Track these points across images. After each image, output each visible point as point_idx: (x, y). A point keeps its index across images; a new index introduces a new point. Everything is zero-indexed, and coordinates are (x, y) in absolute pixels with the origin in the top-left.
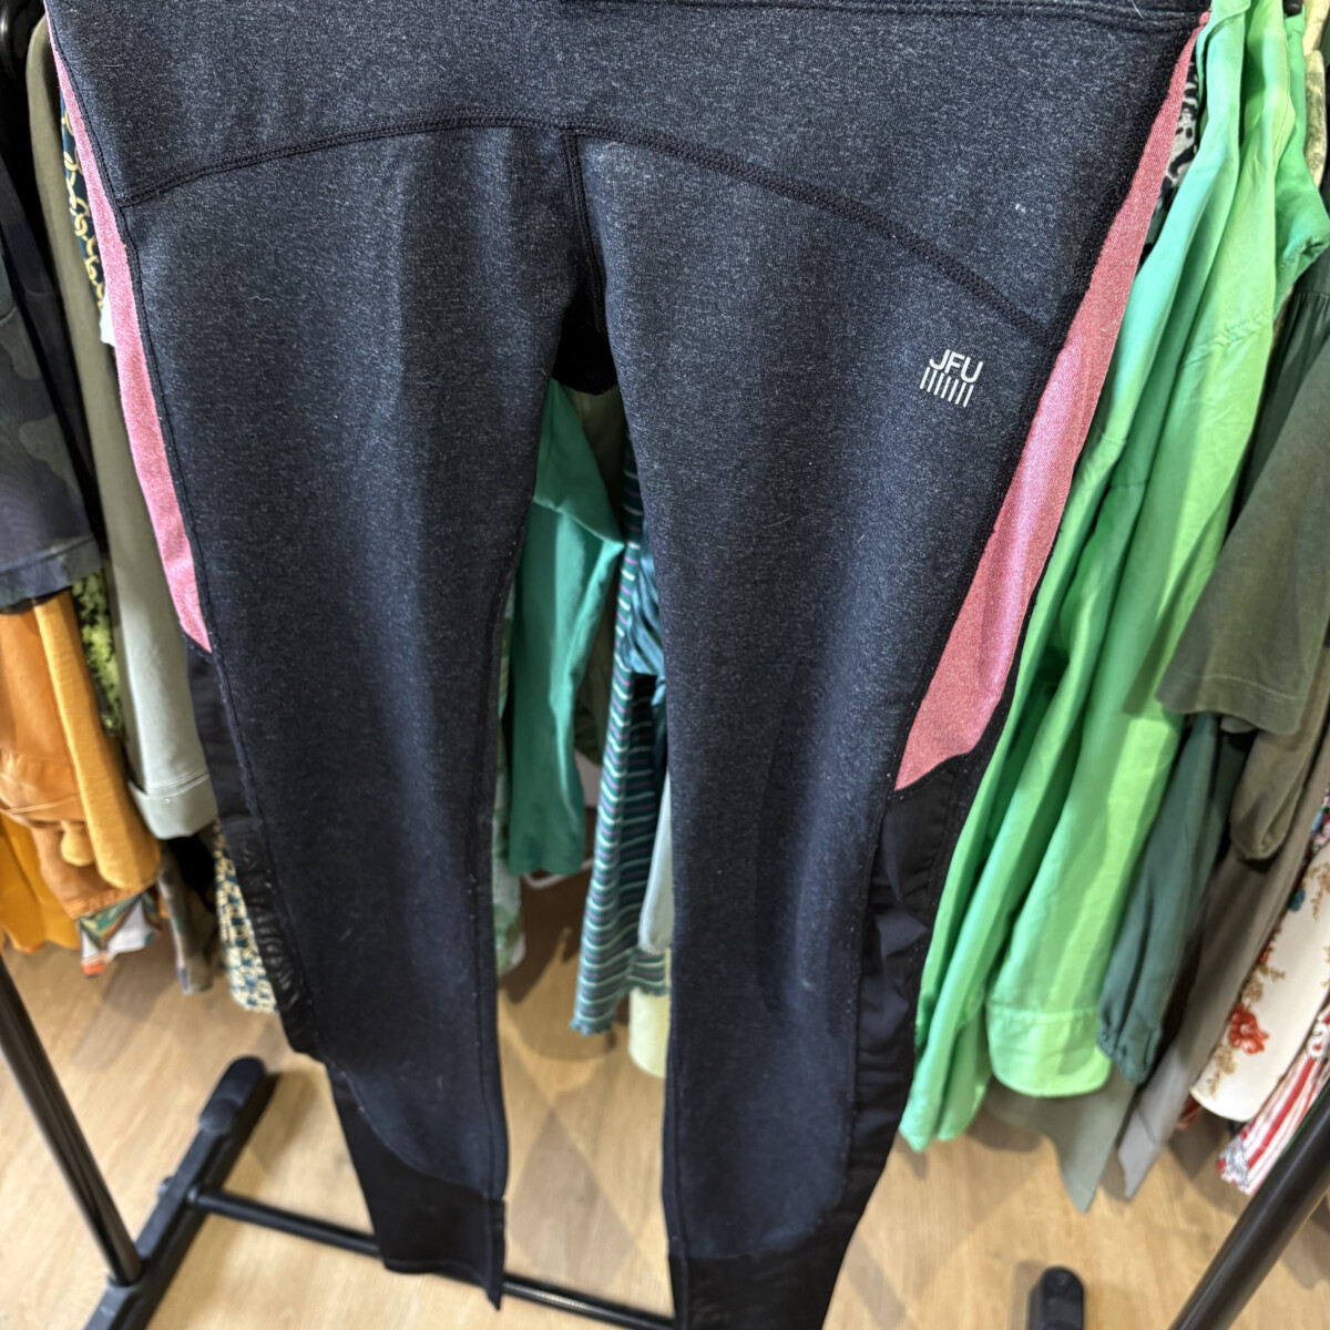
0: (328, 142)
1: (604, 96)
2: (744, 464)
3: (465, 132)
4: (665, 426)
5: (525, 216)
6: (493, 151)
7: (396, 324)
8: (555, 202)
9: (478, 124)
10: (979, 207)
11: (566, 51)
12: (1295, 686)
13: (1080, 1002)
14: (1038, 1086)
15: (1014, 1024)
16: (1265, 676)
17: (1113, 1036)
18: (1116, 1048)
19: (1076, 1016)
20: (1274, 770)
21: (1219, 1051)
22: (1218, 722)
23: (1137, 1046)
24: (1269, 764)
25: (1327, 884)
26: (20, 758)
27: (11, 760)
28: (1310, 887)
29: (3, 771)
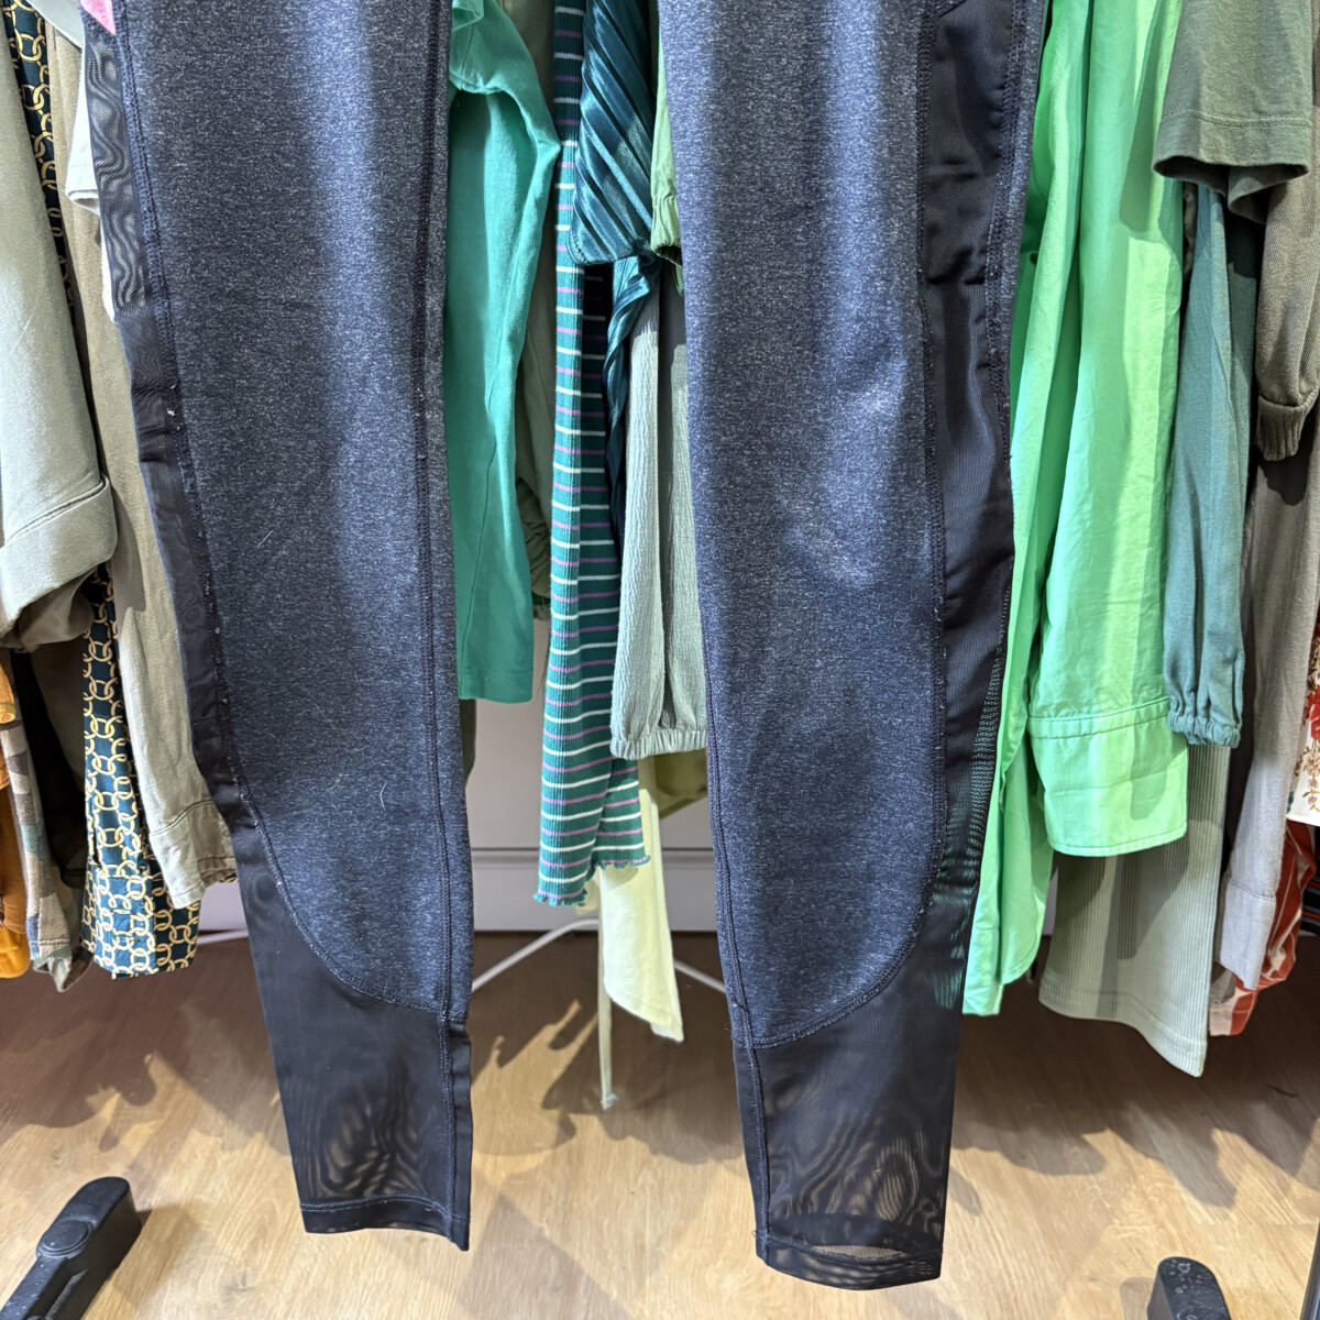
12: (1298, 103)
13: (1140, 691)
14: (1111, 839)
15: (1070, 740)
16: (1264, 105)
17: (1189, 699)
18: (1195, 713)
19: (1138, 715)
20: (1293, 266)
21: (1305, 757)
22: (1223, 200)
23: (1221, 689)
24: (1286, 257)
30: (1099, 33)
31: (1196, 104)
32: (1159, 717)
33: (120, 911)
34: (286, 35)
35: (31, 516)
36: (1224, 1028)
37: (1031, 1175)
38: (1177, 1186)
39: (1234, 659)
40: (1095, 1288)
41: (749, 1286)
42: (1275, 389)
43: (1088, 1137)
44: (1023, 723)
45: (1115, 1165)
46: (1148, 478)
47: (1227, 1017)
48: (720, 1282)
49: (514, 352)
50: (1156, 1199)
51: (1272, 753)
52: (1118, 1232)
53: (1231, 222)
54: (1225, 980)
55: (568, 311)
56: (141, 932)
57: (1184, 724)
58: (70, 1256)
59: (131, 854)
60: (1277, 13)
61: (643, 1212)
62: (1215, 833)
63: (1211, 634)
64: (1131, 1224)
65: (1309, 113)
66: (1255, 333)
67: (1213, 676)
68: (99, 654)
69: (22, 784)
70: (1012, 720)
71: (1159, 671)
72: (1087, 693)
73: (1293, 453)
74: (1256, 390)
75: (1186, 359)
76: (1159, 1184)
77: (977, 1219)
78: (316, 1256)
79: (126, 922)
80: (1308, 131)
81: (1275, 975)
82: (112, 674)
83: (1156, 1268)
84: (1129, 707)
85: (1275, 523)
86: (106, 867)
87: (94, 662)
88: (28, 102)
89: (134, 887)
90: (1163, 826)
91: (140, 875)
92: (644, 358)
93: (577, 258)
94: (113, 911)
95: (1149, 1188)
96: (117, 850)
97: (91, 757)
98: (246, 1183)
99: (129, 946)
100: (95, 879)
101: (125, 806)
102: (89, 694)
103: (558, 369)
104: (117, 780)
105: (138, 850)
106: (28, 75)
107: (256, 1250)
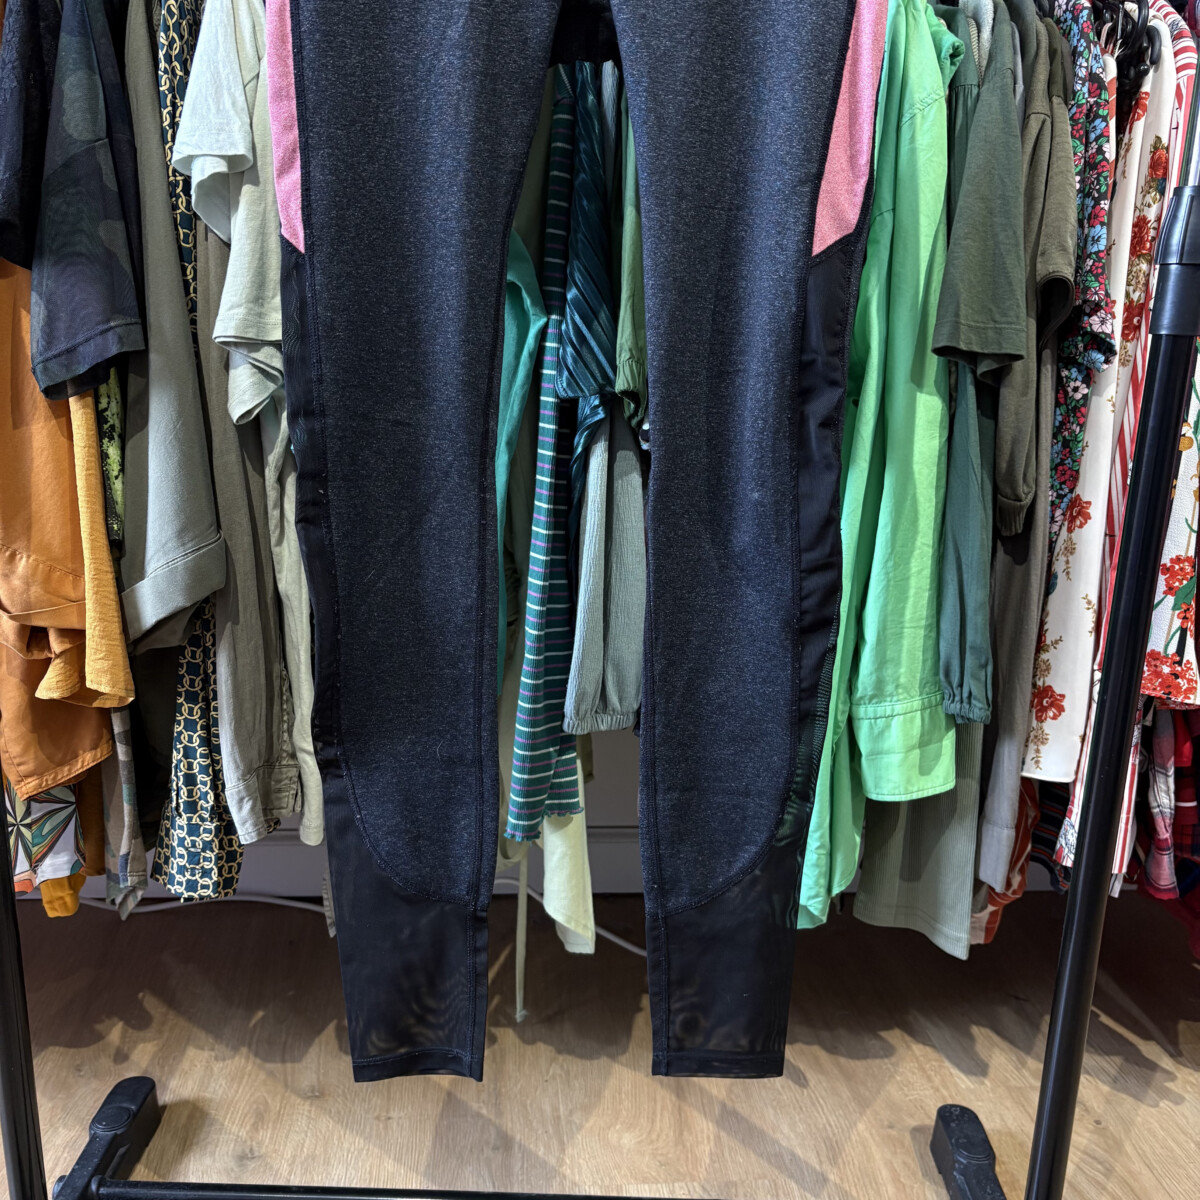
12: (1018, 317)
13: (924, 687)
14: (906, 789)
15: (878, 721)
16: (997, 317)
17: (957, 692)
18: (962, 702)
19: (923, 703)
20: (1017, 414)
21: (1032, 734)
22: (974, 372)
23: (977, 685)
24: (1013, 408)
25: (1070, 550)
26: (32, 559)
27: (24, 559)
28: (1059, 567)
29: (13, 572)
30: (896, 267)
31: (957, 315)
32: (936, 705)
33: (192, 850)
34: (409, 255)
35: (171, 556)
36: (979, 939)
37: (843, 1060)
38: (947, 1064)
39: (985, 666)
40: (893, 1133)
41: (642, 1141)
42: (1008, 491)
43: (883, 1034)
44: (847, 709)
45: (901, 1050)
46: (928, 546)
47: (981, 930)
48: (620, 1139)
49: (509, 453)
50: (933, 1073)
51: (1011, 730)
52: (907, 1096)
53: (979, 385)
54: (984, 891)
55: (547, 426)
56: (207, 865)
57: (955, 708)
58: (119, 1132)
59: (205, 806)
60: (1004, 263)
61: (557, 1094)
62: (974, 786)
63: (971, 648)
64: (915, 1090)
65: (1024, 324)
66: (995, 455)
67: (974, 677)
68: (193, 657)
69: (126, 753)
70: (840, 706)
71: (936, 674)
72: (890, 688)
73: (1020, 531)
74: (996, 490)
75: (952, 469)
76: (934, 1063)
78: (306, 1133)
79: (197, 858)
80: (1024, 335)
81: (1014, 892)
82: (202, 672)
83: (934, 1115)
84: (918, 698)
85: (1009, 577)
86: (184, 816)
87: (188, 663)
88: (184, 274)
89: (205, 831)
90: (941, 780)
91: (211, 821)
92: (599, 459)
93: (562, 394)
94: (186, 849)
95: (928, 1066)
96: (195, 803)
97: (180, 733)
98: (240, 1083)
99: (197, 877)
100: (173, 826)
101: (204, 770)
102: (183, 686)
103: (539, 464)
104: (200, 750)
105: (211, 803)
106: (185, 256)
107: (257, 1130)
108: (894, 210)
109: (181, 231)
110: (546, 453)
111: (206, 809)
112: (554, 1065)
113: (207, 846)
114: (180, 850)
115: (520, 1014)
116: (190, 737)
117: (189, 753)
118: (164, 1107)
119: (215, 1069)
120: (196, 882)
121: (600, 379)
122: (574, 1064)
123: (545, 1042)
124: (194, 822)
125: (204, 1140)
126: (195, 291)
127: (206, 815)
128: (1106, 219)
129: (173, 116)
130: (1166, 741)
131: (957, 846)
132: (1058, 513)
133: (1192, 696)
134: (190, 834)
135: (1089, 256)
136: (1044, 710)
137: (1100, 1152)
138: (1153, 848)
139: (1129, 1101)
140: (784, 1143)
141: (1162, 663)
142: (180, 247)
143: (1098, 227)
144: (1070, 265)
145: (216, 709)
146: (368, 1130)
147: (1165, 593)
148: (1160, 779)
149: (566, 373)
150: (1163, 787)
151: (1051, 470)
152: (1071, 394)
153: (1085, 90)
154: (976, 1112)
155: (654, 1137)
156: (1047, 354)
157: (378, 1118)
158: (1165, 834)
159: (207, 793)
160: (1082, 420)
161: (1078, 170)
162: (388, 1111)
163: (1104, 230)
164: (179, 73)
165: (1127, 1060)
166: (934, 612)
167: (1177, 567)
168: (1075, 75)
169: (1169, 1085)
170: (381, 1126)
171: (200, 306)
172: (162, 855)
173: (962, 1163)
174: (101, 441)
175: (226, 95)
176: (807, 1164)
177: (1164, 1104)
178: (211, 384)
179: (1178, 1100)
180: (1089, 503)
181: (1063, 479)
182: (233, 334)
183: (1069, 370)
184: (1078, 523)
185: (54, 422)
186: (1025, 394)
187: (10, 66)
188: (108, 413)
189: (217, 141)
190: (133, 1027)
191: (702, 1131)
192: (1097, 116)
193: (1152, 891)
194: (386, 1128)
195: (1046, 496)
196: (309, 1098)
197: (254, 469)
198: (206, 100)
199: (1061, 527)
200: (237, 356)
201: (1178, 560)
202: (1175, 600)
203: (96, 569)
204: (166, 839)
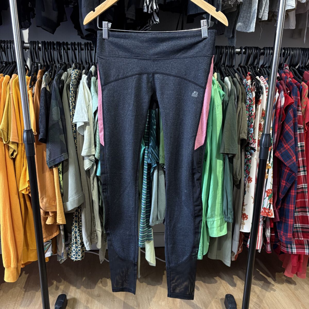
0: (127, 77)
1: (157, 69)
2: (173, 109)
3: (142, 75)
4: (164, 105)
5: (148, 84)
6: (145, 77)
7: (133, 97)
8: (151, 82)
9: (144, 74)
10: (196, 75)
11: (153, 65)
12: (236, 147)
13: (220, 215)
14: (217, 235)
15: (212, 222)
16: (232, 147)
17: (227, 216)
18: (228, 218)
21: (242, 223)
22: (228, 156)
23: (230, 216)
25: (249, 187)
26: (47, 199)
27: (45, 199)
28: (246, 190)
29: (43, 202)
31: (224, 147)
32: (223, 218)
36: (233, 259)
37: (206, 284)
38: (228, 284)
39: (232, 212)
40: (217, 300)
42: (236, 177)
43: (215, 278)
44: (206, 220)
45: (219, 282)
46: (220, 188)
51: (238, 223)
52: (220, 292)
53: (229, 158)
54: (233, 253)
55: (146, 167)
56: (79, 254)
57: (226, 219)
58: (61, 306)
60: (233, 137)
61: (148, 294)
62: (231, 233)
63: (229, 208)
64: (221, 290)
65: (238, 148)
67: (230, 214)
69: (63, 233)
70: (204, 219)
71: (223, 212)
72: (214, 216)
73: (238, 183)
74: (233, 177)
75: (225, 175)
76: (225, 284)
77: (199, 291)
78: (98, 305)
79: (77, 253)
80: (237, 150)
81: (240, 252)
82: (78, 217)
83: (225, 296)
84: (219, 217)
85: (237, 192)
86: (75, 245)
87: (75, 215)
88: (75, 142)
89: (79, 247)
90: (224, 233)
91: (80, 245)
92: (156, 173)
93: (149, 163)
94: (75, 251)
95: (224, 285)
96: (77, 242)
97: (74, 228)
98: (82, 294)
99: (77, 256)
100: (72, 246)
101: (79, 236)
102: (74, 219)
103: (144, 174)
104: (78, 232)
105: (80, 242)
106: (75, 138)
107: (87, 304)
108: (212, 125)
109: (74, 134)
110: (145, 172)
111: (79, 243)
112: (147, 287)
113: (79, 250)
114: (74, 251)
115: (139, 276)
116: (76, 229)
117: (75, 232)
118: (68, 300)
119: (77, 291)
120: (77, 257)
121: (156, 160)
122: (151, 287)
123: (145, 282)
124: (77, 246)
125: (77, 307)
126: (77, 145)
127: (79, 244)
128: (253, 127)
129: (72, 113)
130: (268, 223)
131: (228, 244)
132: (246, 179)
133: (272, 216)
134: (76, 248)
135: (250, 134)
136: (244, 218)
137: (258, 303)
138: (267, 243)
139: (265, 291)
140: (195, 303)
141: (266, 210)
142: (74, 136)
143: (251, 128)
144: (246, 136)
145: (81, 224)
146: (110, 303)
147: (267, 196)
148: (267, 230)
149: (150, 159)
150: (268, 232)
151: (244, 171)
152: (248, 157)
153: (248, 102)
154: (233, 295)
155: (168, 302)
156: (243, 150)
157: (112, 301)
158: (268, 241)
159: (79, 240)
160: (250, 162)
161: (247, 117)
162: (114, 299)
163: (253, 129)
164: (74, 105)
165: (265, 282)
166: (222, 201)
167: (269, 191)
168: (247, 99)
169: (273, 287)
170: (113, 302)
171: (78, 147)
172: (70, 252)
173: (230, 306)
174: (59, 174)
175: (83, 109)
176: (199, 307)
177: (272, 291)
178: (81, 163)
179: (275, 290)
180: (252, 178)
181: (247, 172)
182: (85, 155)
183: (247, 152)
184: (250, 182)
185: (50, 172)
186: (238, 160)
187: (43, 107)
188: (60, 169)
189: (82, 119)
190: (58, 282)
191: (178, 301)
192: (251, 107)
193: (266, 252)
194: (114, 303)
195: (244, 176)
196: (97, 297)
197: (88, 177)
198: (80, 111)
199: (247, 182)
200: (85, 158)
201: (269, 190)
202: (269, 198)
203: (59, 200)
204: (70, 249)
